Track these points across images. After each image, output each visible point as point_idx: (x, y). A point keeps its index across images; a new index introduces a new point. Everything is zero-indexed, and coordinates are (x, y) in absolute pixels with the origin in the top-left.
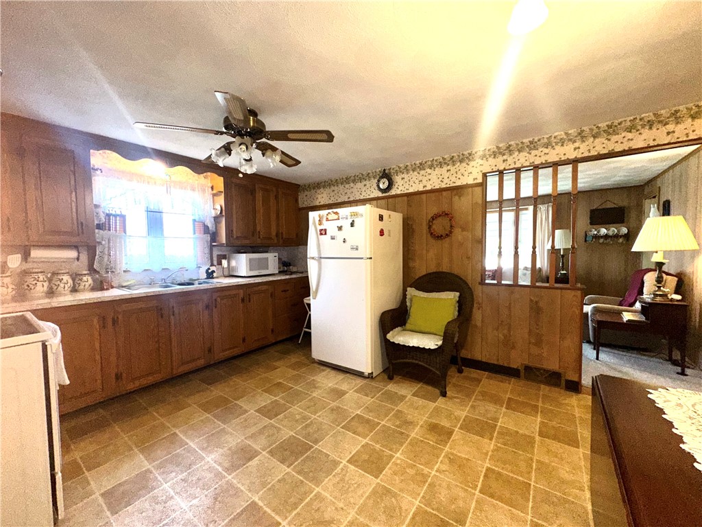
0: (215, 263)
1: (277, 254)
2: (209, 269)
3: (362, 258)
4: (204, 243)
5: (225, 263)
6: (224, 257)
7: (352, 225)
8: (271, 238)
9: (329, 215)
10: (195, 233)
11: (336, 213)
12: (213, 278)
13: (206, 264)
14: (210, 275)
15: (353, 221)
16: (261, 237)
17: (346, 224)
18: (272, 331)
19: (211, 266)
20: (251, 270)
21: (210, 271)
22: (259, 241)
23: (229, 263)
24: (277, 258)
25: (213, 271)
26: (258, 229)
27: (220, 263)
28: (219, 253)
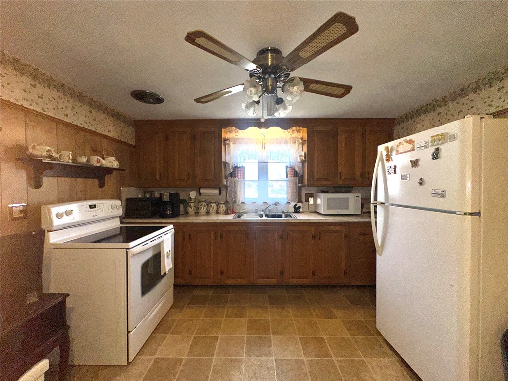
0: (303, 200)
1: (359, 195)
2: (296, 205)
3: (455, 213)
4: (293, 184)
5: (311, 201)
6: (311, 196)
7: (436, 155)
8: (355, 179)
9: (401, 146)
10: (287, 177)
11: (411, 142)
12: (299, 212)
13: (294, 201)
14: (297, 210)
15: (437, 150)
16: (343, 177)
17: (425, 155)
18: (346, 273)
19: (298, 202)
20: (329, 208)
21: (297, 207)
22: (340, 182)
23: (315, 201)
24: (360, 199)
25: (300, 207)
26: (340, 169)
27: (307, 201)
28: (307, 192)
